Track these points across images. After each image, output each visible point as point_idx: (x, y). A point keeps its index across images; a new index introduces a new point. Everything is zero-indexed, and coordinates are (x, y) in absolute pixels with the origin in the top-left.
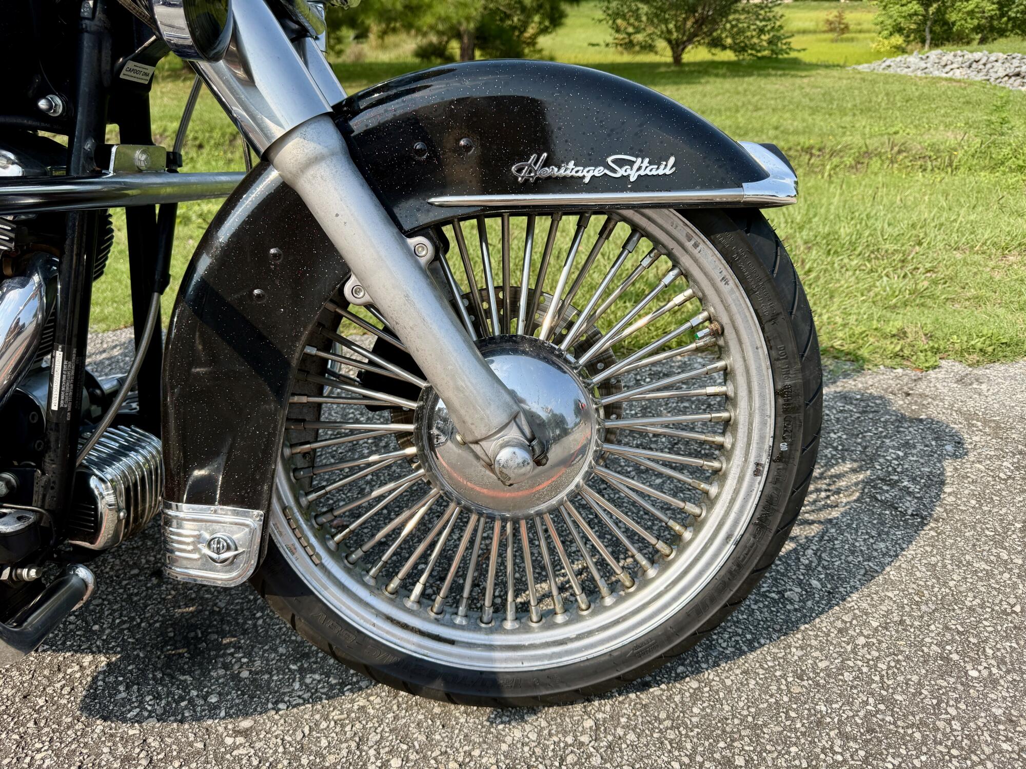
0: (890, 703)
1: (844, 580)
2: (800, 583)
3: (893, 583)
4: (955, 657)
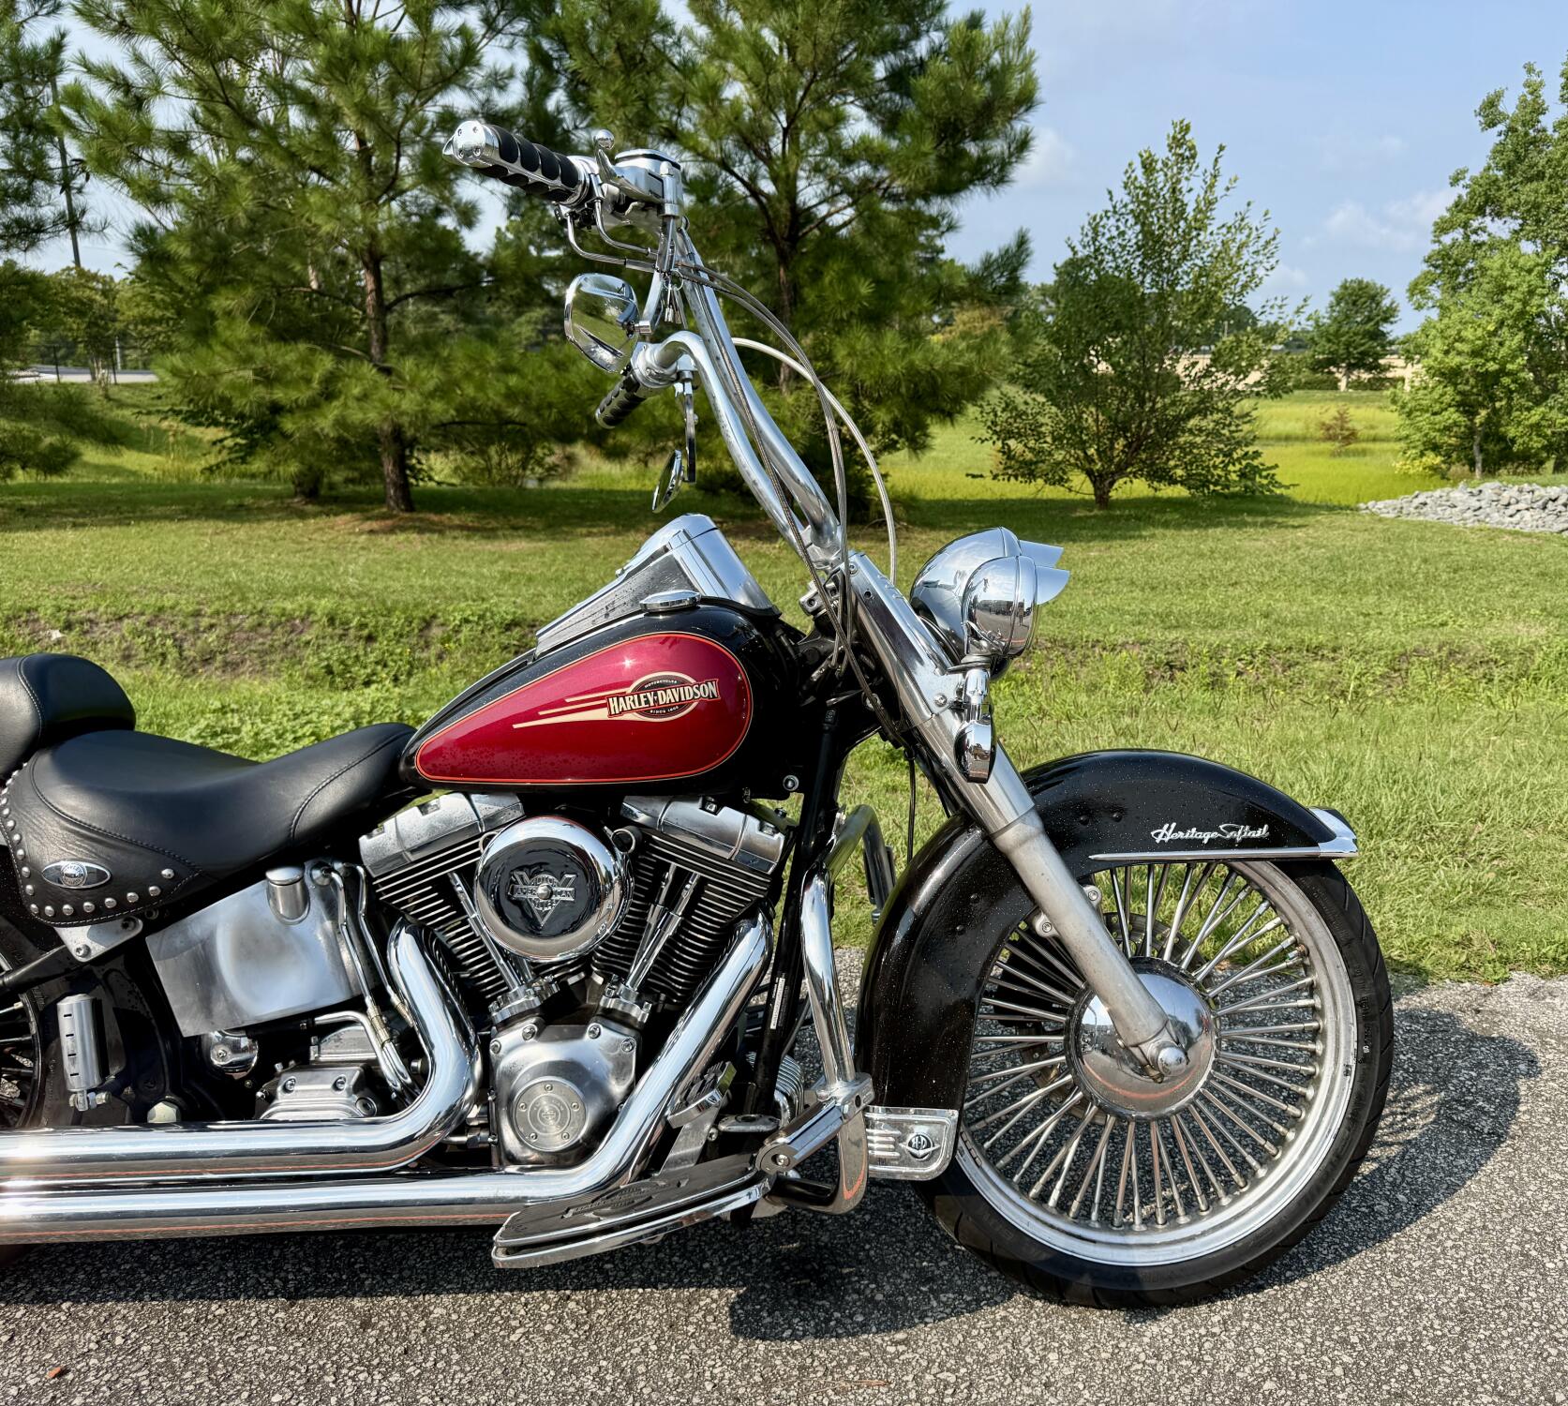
0: (1479, 1291)
1: (1428, 1194)
2: (1387, 1199)
3: (1474, 1195)
4: (1534, 1253)
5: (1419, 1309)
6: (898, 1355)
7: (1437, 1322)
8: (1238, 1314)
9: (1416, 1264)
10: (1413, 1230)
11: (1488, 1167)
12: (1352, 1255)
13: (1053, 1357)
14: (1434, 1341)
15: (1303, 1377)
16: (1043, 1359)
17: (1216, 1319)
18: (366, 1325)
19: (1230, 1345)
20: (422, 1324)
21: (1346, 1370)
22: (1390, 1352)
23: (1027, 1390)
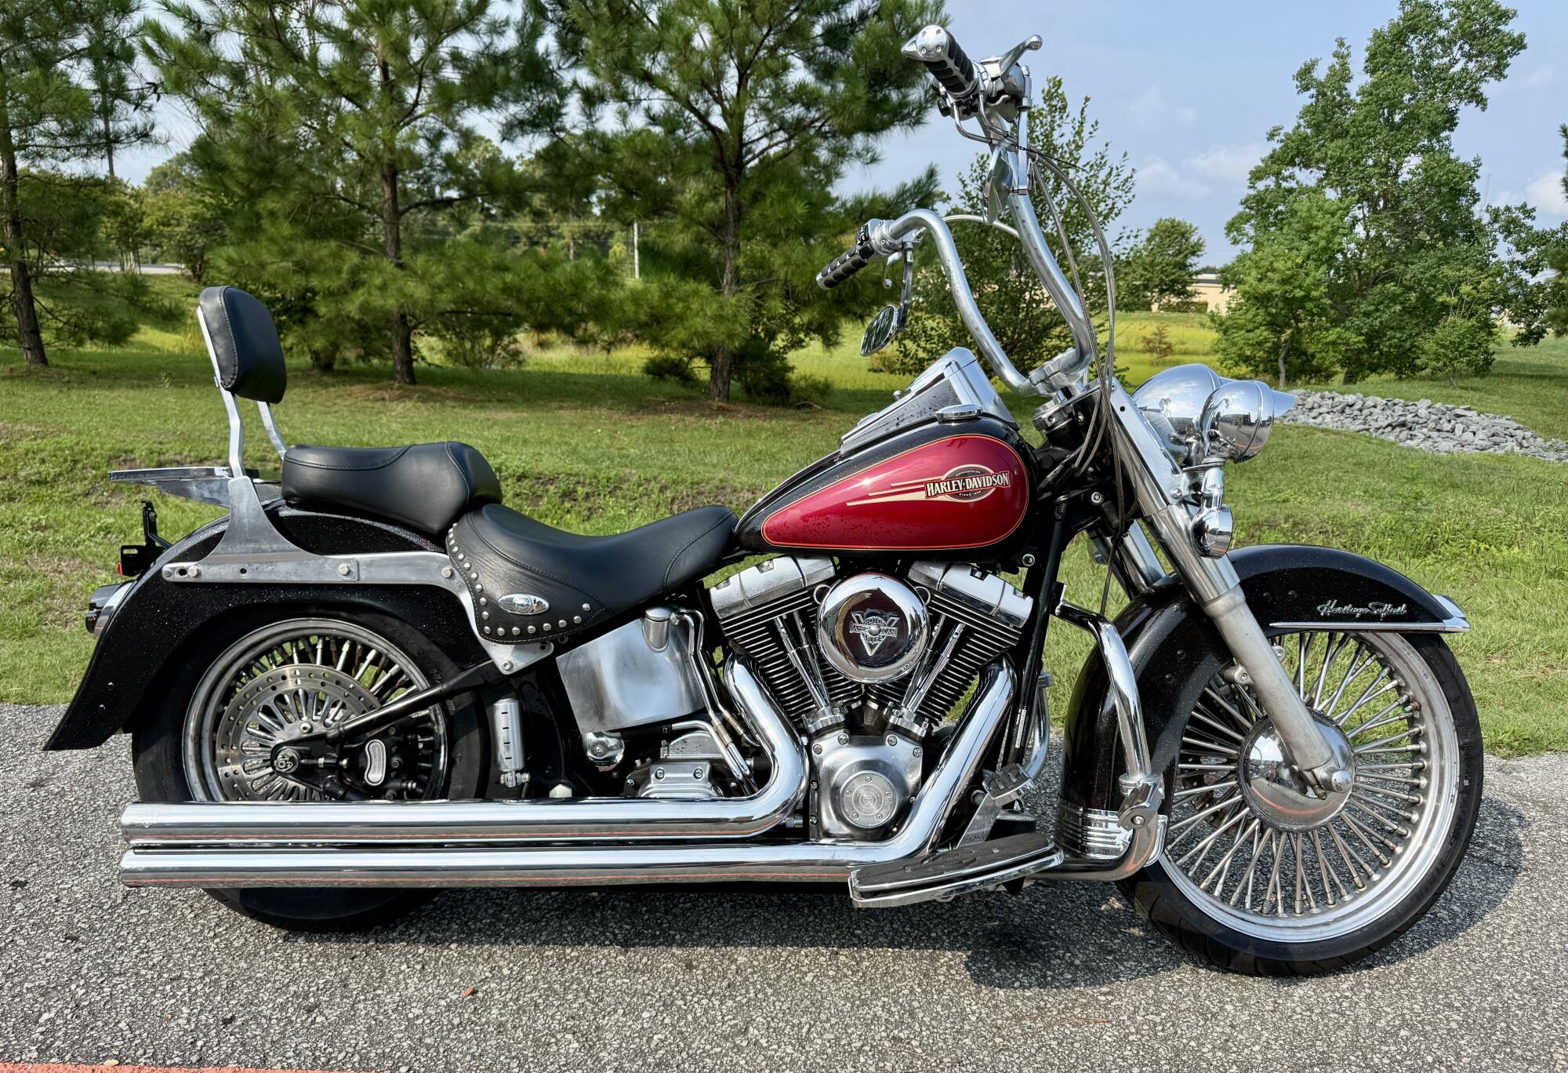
1: (1476, 906)
3: (1511, 908)
5: (1499, 986)
6: (1110, 1002)
7: (1517, 996)
8: (1359, 983)
9: (1486, 955)
10: (1474, 930)
11: (1516, 889)
12: (1432, 947)
13: (1229, 1007)
14: (1520, 1007)
15: (1428, 1028)
16: (1221, 1009)
17: (1345, 986)
18: (690, 966)
19: (1363, 1005)
20: (733, 967)
21: (1461, 1027)
22: (1488, 1014)
23: (1219, 1029)
